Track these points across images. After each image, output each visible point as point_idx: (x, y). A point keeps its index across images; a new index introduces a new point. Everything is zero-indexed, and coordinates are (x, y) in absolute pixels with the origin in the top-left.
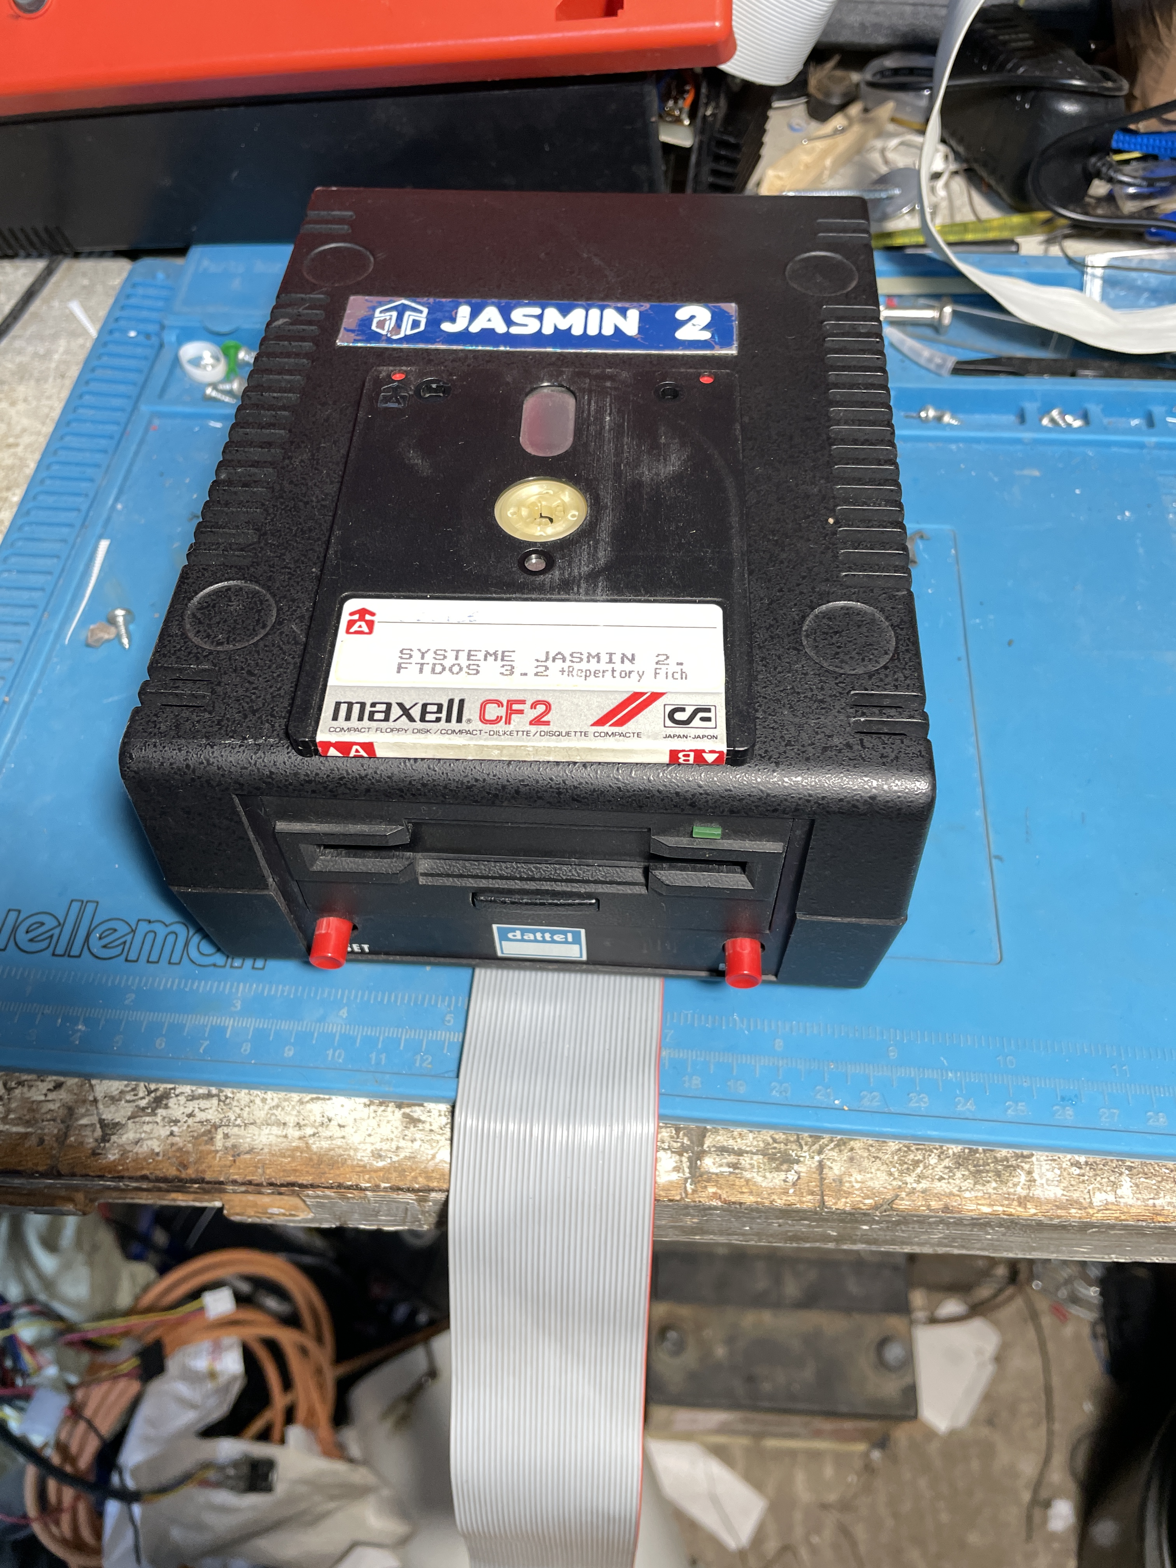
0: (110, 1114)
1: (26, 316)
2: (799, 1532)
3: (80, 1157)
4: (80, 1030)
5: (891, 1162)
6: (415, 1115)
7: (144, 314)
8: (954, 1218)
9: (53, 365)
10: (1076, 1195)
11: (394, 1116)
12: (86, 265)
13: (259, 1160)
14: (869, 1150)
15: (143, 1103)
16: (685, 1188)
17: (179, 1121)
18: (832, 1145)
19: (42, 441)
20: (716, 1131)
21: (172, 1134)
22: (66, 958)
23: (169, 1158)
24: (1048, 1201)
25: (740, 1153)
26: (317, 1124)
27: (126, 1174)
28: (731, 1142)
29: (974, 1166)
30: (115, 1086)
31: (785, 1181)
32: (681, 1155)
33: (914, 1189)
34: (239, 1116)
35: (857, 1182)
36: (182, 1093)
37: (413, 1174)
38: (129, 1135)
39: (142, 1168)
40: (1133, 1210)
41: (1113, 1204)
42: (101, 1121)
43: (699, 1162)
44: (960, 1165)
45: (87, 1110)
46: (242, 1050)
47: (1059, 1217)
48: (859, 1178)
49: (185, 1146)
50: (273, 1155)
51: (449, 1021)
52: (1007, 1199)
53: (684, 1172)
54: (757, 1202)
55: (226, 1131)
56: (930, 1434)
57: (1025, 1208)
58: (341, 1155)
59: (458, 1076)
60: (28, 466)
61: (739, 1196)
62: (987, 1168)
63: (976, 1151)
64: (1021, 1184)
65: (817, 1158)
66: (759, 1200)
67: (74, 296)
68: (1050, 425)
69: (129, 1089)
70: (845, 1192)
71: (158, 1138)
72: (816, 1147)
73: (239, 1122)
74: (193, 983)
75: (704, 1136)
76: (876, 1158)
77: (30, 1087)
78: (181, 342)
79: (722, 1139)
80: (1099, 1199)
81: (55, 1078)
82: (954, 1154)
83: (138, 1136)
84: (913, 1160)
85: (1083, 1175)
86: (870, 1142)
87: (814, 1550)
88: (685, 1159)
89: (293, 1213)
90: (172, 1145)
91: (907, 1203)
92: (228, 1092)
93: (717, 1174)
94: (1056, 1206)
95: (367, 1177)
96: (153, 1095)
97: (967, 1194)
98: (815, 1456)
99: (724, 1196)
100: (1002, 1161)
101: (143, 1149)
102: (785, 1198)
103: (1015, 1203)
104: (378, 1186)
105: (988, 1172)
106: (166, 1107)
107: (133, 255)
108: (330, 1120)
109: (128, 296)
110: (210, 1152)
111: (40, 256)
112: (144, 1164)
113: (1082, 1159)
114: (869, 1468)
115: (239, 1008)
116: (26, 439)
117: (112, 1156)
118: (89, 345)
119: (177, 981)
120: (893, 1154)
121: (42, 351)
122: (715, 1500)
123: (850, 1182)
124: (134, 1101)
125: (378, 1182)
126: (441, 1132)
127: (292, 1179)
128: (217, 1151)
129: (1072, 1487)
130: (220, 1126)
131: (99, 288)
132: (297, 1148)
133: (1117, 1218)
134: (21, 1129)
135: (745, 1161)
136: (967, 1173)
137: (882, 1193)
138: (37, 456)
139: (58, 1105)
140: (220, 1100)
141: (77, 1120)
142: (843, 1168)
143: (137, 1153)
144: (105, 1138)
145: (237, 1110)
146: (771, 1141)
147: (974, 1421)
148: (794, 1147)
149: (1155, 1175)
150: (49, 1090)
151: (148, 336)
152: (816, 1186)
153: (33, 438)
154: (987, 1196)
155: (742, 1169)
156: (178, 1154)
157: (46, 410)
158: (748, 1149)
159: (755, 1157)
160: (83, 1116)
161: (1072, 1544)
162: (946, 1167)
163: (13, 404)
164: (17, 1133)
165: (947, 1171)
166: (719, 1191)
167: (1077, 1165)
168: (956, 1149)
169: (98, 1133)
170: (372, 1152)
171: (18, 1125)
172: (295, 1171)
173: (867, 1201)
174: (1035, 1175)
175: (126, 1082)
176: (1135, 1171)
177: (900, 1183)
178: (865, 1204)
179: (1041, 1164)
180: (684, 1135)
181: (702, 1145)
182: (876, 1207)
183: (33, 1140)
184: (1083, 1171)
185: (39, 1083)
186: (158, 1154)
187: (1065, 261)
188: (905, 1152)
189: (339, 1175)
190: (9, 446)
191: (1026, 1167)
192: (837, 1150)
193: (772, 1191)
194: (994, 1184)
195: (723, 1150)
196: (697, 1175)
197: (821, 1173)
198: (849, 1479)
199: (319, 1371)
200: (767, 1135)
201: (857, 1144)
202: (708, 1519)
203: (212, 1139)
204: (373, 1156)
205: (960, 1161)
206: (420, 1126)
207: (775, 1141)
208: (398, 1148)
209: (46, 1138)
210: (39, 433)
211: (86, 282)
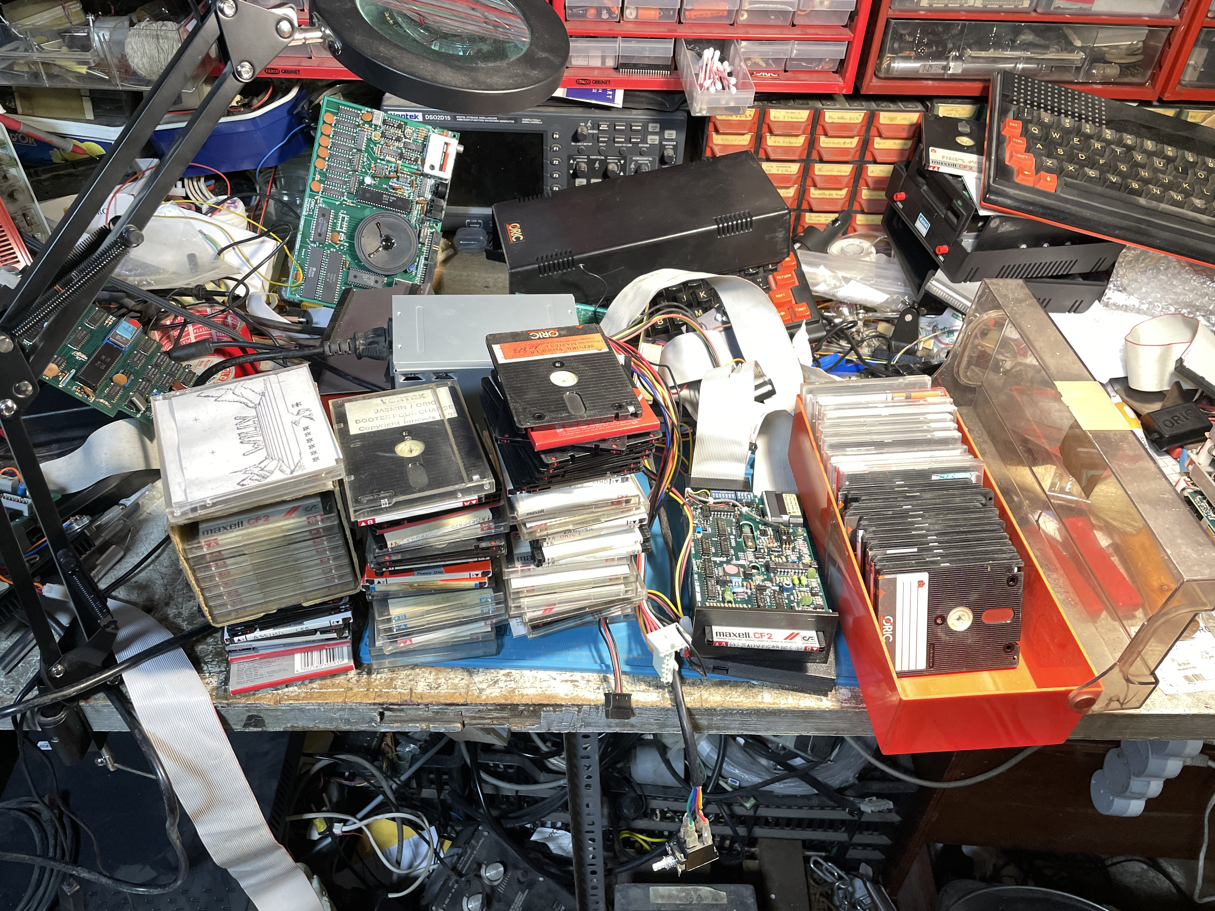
3: (473, 698)
10: (776, 701)
13: (530, 697)
14: (714, 690)
15: (491, 683)
17: (503, 688)
21: (501, 691)
27: (489, 702)
30: (480, 679)
34: (522, 686)
36: (502, 680)
37: (578, 700)
38: (488, 691)
40: (793, 705)
41: (786, 703)
42: (478, 688)
43: (664, 696)
45: (473, 685)
47: (771, 707)
48: (712, 698)
49: (506, 694)
50: (533, 697)
55: (518, 690)
57: (761, 704)
58: (554, 697)
64: (760, 699)
65: (699, 693)
69: (485, 679)
70: (708, 702)
71: (497, 693)
76: (717, 693)
77: (453, 679)
82: (740, 691)
83: (491, 692)
84: (728, 693)
85: (778, 697)
90: (502, 694)
91: (727, 704)
95: (563, 702)
96: (493, 681)
97: (744, 701)
100: (754, 693)
102: (690, 704)
103: (758, 703)
105: (750, 696)
106: (498, 684)
110: (514, 696)
112: (494, 699)
113: (778, 691)
120: (722, 692)
124: (487, 682)
132: (541, 694)
134: (453, 691)
139: (463, 684)
140: (515, 682)
141: (470, 688)
143: (491, 696)
144: (480, 693)
150: (460, 680)
154: (750, 702)
156: (504, 697)
162: (738, 695)
164: (451, 693)
166: (671, 703)
169: (478, 691)
172: (542, 700)
173: (715, 705)
177: (724, 699)
183: (458, 694)
185: (456, 678)
186: (498, 696)
189: (555, 701)
192: (705, 691)
194: (752, 699)
196: (664, 699)
197: (701, 697)
201: (710, 689)
203: (514, 692)
204: (565, 696)
205: (742, 693)
206: (579, 688)
208: (572, 694)
209: (461, 694)
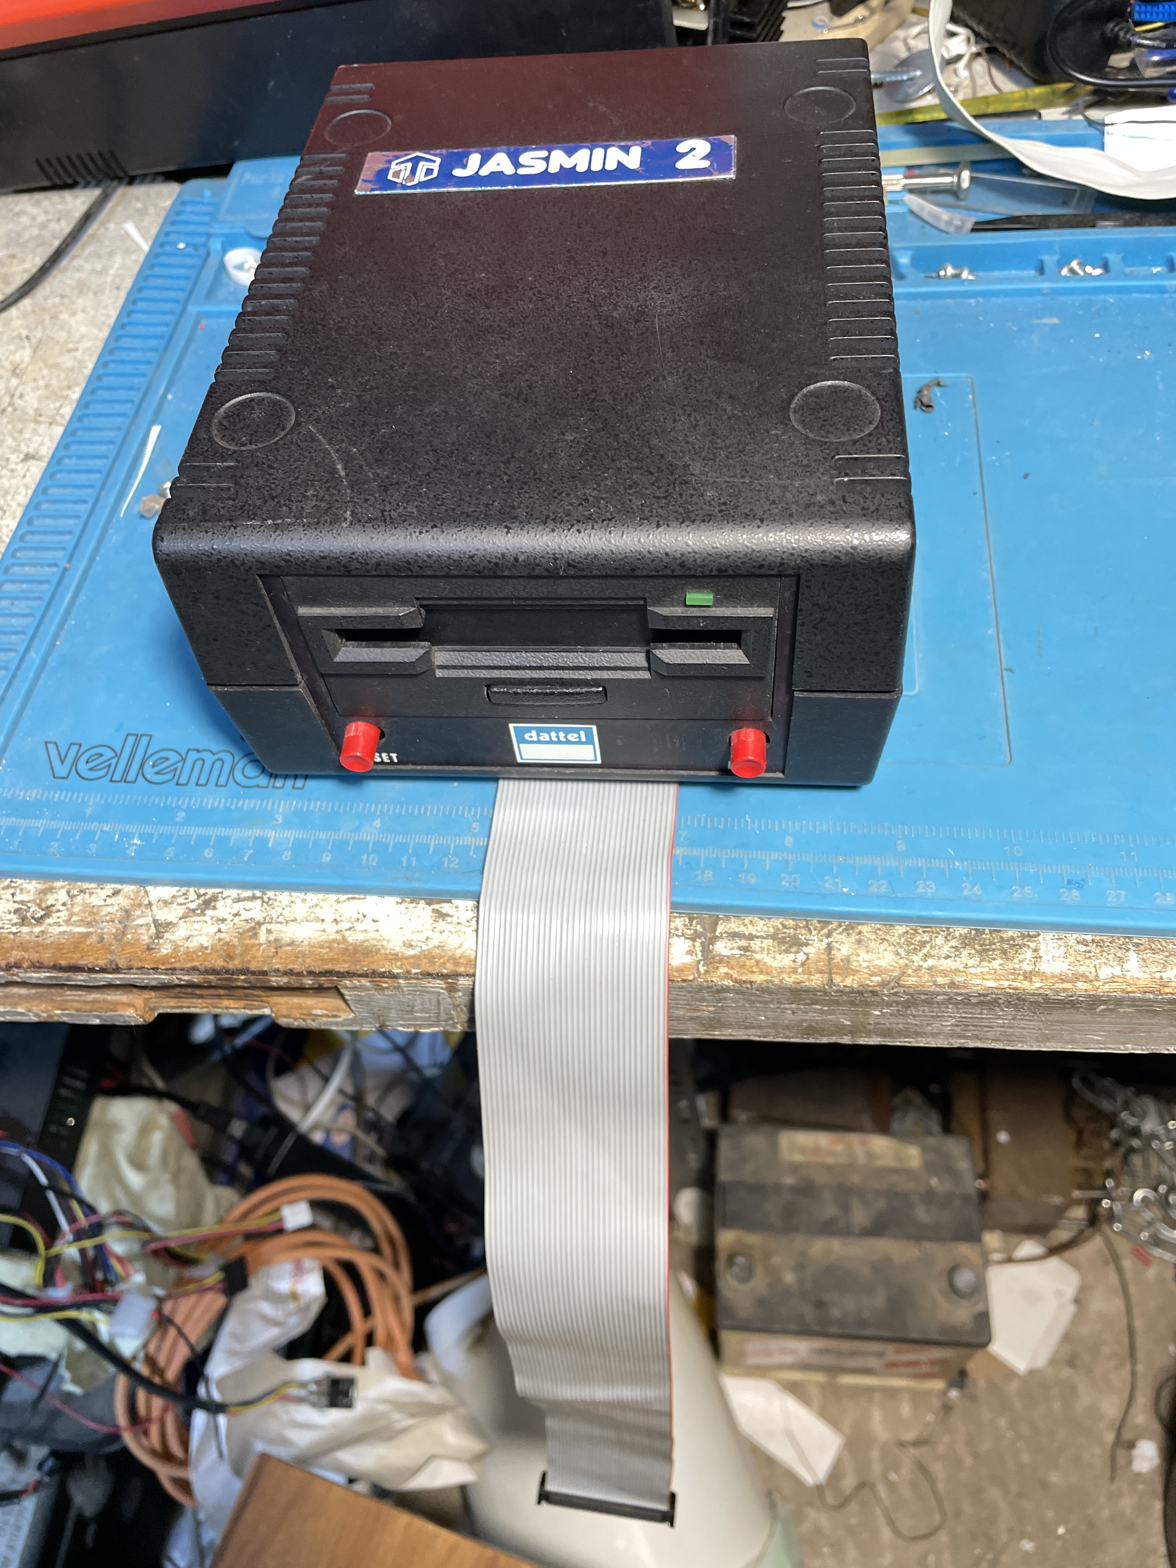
0: (163, 915)
1: (85, 238)
2: (876, 1469)
3: (136, 952)
4: (135, 844)
5: (898, 943)
6: (444, 911)
7: (192, 228)
8: (961, 994)
9: (109, 279)
10: (1081, 970)
11: (423, 911)
12: (139, 191)
13: (299, 951)
14: (876, 933)
15: (193, 906)
16: (698, 969)
17: (226, 920)
18: (840, 930)
19: (100, 345)
20: (727, 919)
21: (219, 931)
22: (122, 784)
23: (217, 951)
24: (1053, 976)
25: (751, 937)
26: (353, 920)
27: (178, 965)
28: (742, 928)
29: (981, 945)
30: (167, 892)
31: (794, 961)
32: (694, 940)
33: (920, 966)
34: (281, 915)
35: (865, 961)
36: (229, 896)
37: (442, 960)
38: (180, 933)
39: (193, 960)
40: (1141, 983)
41: (1119, 977)
42: (155, 921)
43: (711, 947)
44: (966, 944)
45: (143, 912)
46: (284, 857)
47: (1065, 990)
48: (867, 957)
49: (231, 940)
50: (312, 947)
51: (475, 829)
52: (1013, 974)
53: (696, 955)
54: (767, 981)
55: (269, 926)
56: (1010, 1373)
57: (1031, 981)
58: (374, 946)
59: (482, 873)
60: (86, 368)
61: (750, 975)
62: (994, 947)
63: (983, 932)
64: (1027, 961)
65: (825, 941)
66: (769, 978)
67: (129, 218)
68: (1069, 275)
69: (181, 893)
70: (852, 970)
71: (207, 935)
72: (825, 931)
73: (281, 919)
74: (238, 802)
75: (717, 924)
76: (883, 940)
77: (91, 894)
78: (225, 251)
79: (734, 925)
80: (1105, 973)
81: (113, 886)
82: (961, 935)
83: (189, 933)
84: (920, 941)
85: (1090, 952)
86: (878, 926)
87: (892, 1487)
88: (697, 944)
89: (335, 1013)
90: (220, 940)
91: (914, 979)
92: (271, 894)
93: (728, 956)
94: (1062, 979)
95: (399, 963)
96: (202, 898)
97: (973, 970)
98: (892, 1393)
99: (735, 976)
100: (1008, 940)
101: (193, 944)
102: (793, 976)
103: (1021, 977)
104: (409, 972)
105: (994, 950)
106: (215, 908)
107: (180, 176)
108: (364, 916)
109: (178, 213)
110: (254, 945)
111: (97, 185)
112: (195, 956)
113: (1089, 938)
114: (947, 1408)
115: (280, 822)
116: (85, 344)
117: (166, 950)
118: (142, 259)
119: (223, 800)
120: (900, 936)
121: (99, 267)
122: (790, 1435)
123: (858, 961)
124: (185, 904)
125: (409, 968)
126: (468, 924)
127: (329, 967)
128: (261, 945)
129: (1157, 1428)
130: (263, 924)
131: (152, 210)
132: (335, 941)
133: (1123, 990)
134: (82, 930)
135: (756, 944)
136: (973, 952)
137: (889, 971)
138: (95, 358)
139: (116, 908)
140: (263, 902)
141: (133, 920)
142: (851, 950)
143: (188, 948)
144: (158, 936)
145: (280, 910)
146: (781, 927)
147: (1053, 1362)
148: (803, 931)
149: (1162, 951)
150: (108, 896)
151: (195, 246)
152: (824, 966)
153: (91, 343)
154: (992, 972)
155: (752, 952)
156: (225, 948)
157: (103, 318)
158: (759, 934)
159: (765, 941)
160: (139, 917)
161: (1159, 1487)
162: (952, 947)
163: (73, 314)
164: (79, 933)
165: (953, 950)
166: (731, 972)
167: (1084, 943)
168: (962, 931)
169: (153, 930)
170: (404, 942)
171: (80, 926)
172: (332, 959)
173: (874, 978)
174: (1041, 953)
175: (178, 888)
176: (1142, 947)
177: (907, 962)
178: (872, 981)
179: (1047, 942)
180: (697, 923)
181: (715, 931)
182: (883, 984)
183: (94, 938)
184: (1089, 948)
185: (99, 891)
186: (206, 948)
187: (1085, 123)
188: (913, 934)
189: (373, 963)
190: (70, 351)
191: (1032, 945)
192: (845, 934)
193: (782, 970)
194: (1000, 961)
195: (734, 935)
196: (710, 959)
197: (829, 954)
198: (928, 1418)
199: (396, 1299)
200: (777, 922)
201: (864, 929)
202: (784, 1454)
203: (256, 934)
204: (404, 946)
205: (966, 942)
206: (449, 919)
207: (784, 926)
208: (427, 939)
209: (105, 936)
210: (96, 338)
211: (139, 205)
